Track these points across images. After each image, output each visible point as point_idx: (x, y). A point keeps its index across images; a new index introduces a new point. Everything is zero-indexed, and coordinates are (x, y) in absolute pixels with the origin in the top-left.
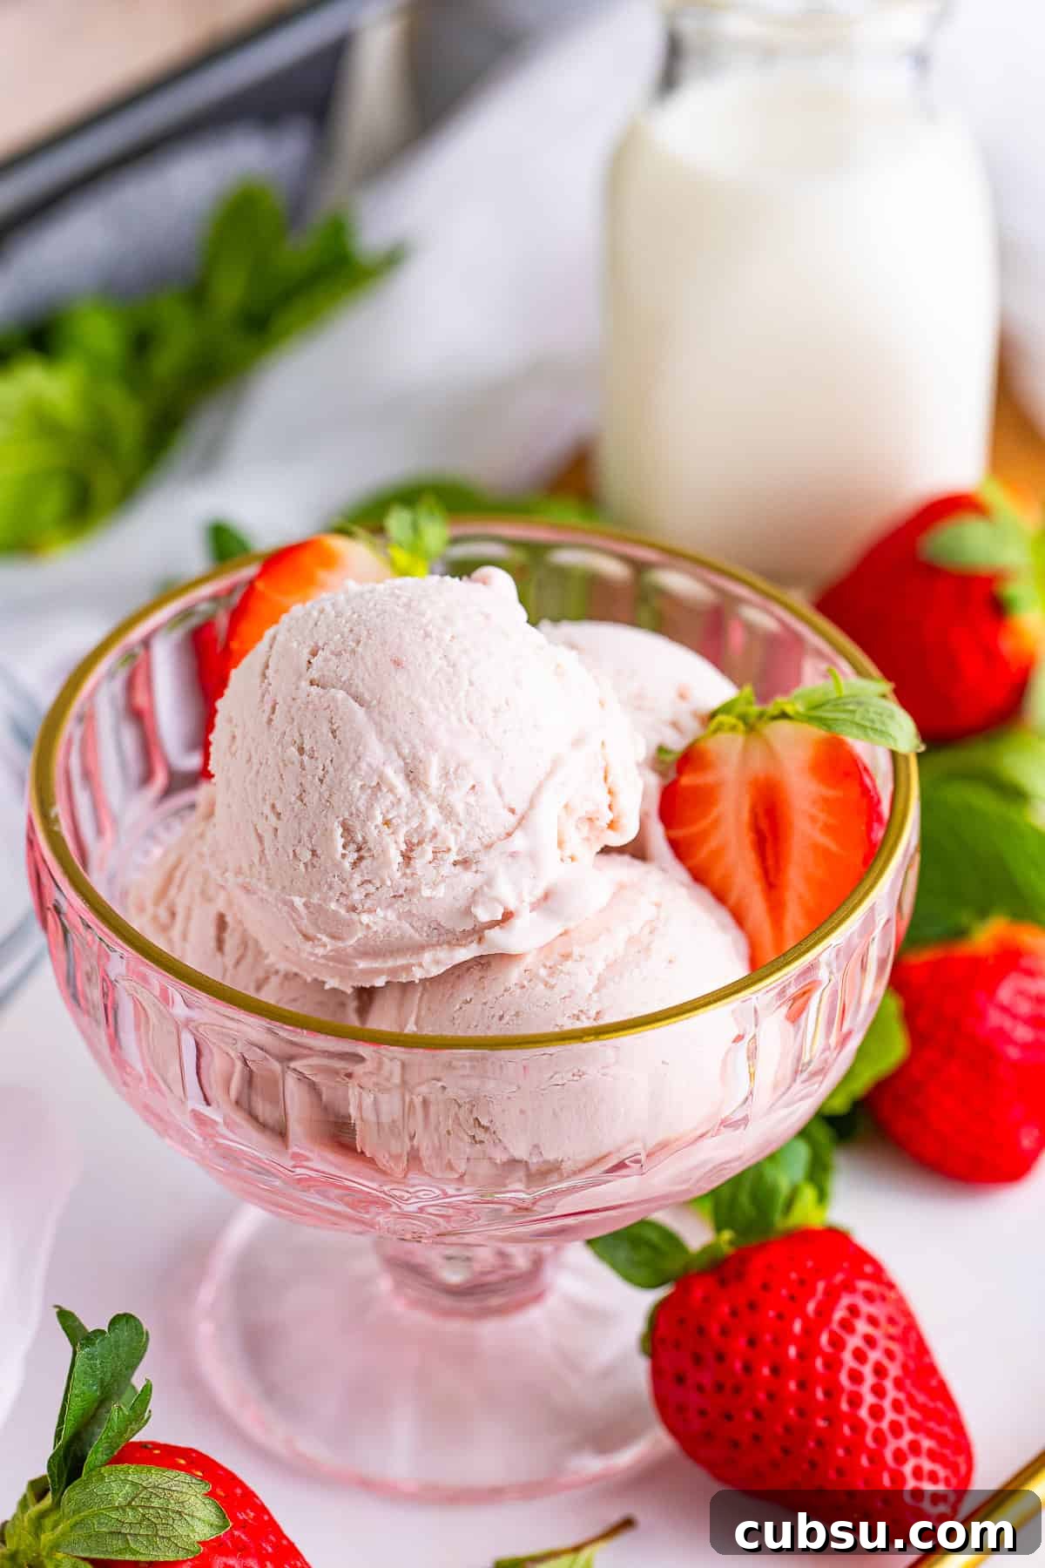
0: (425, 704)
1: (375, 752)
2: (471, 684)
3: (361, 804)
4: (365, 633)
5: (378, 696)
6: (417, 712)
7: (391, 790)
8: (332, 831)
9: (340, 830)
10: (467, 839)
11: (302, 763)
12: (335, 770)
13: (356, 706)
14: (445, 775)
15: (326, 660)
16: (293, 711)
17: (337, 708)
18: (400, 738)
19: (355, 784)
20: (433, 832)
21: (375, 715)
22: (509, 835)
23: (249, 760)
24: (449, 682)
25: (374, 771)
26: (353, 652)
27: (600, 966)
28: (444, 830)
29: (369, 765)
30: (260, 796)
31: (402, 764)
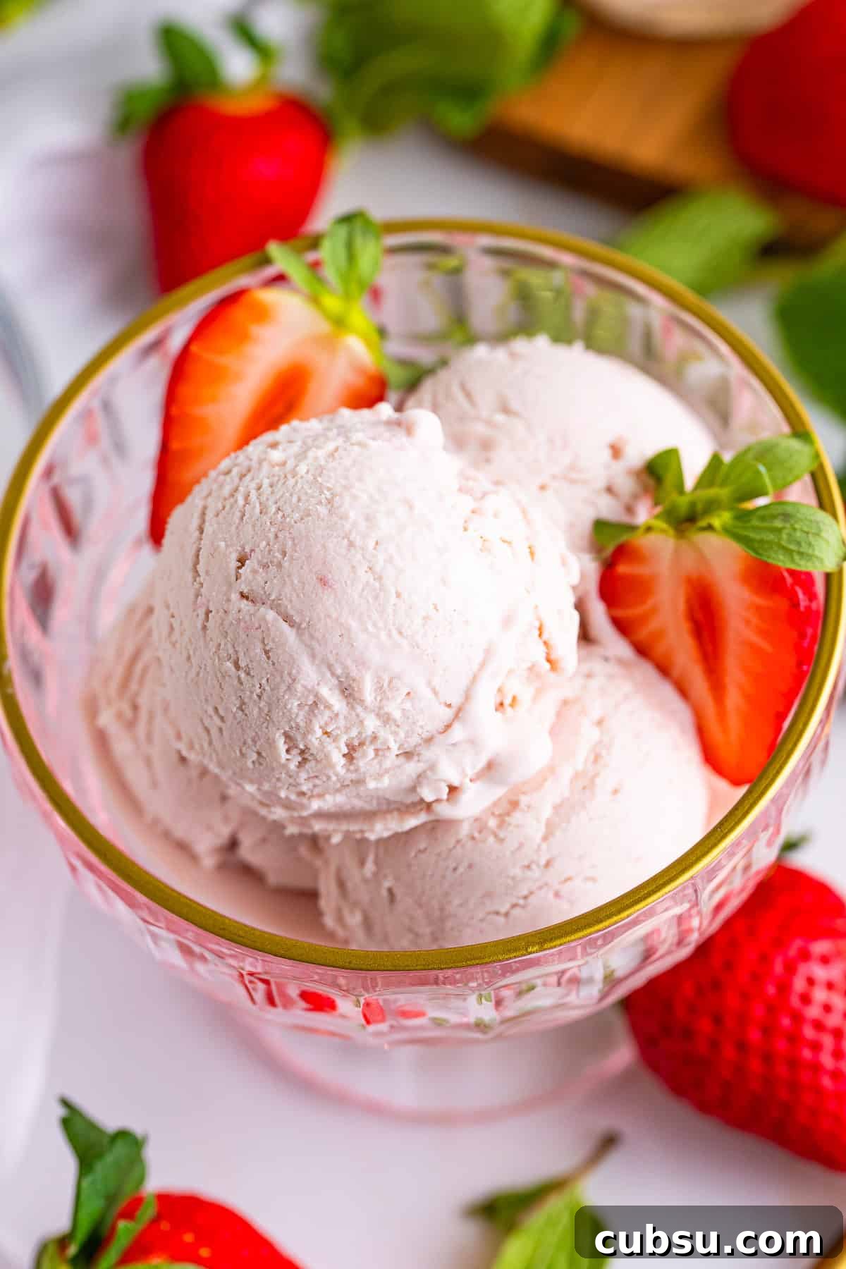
0: (354, 624)
1: (309, 674)
2: (398, 595)
3: (301, 720)
4: (290, 543)
5: (307, 619)
6: (346, 633)
7: (328, 707)
8: (274, 741)
9: (282, 740)
10: (407, 737)
11: (239, 678)
12: (272, 690)
13: (285, 626)
14: (379, 688)
15: (255, 572)
16: (226, 623)
17: (268, 629)
18: (332, 659)
19: (292, 704)
20: (373, 735)
21: (306, 637)
22: (448, 727)
23: (189, 658)
24: (376, 597)
25: (309, 691)
26: (280, 565)
27: (547, 812)
28: (383, 734)
29: (305, 687)
30: (203, 698)
31: (336, 682)
